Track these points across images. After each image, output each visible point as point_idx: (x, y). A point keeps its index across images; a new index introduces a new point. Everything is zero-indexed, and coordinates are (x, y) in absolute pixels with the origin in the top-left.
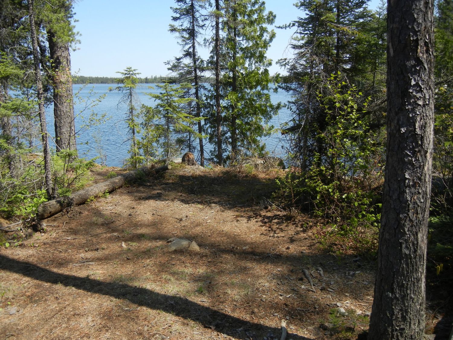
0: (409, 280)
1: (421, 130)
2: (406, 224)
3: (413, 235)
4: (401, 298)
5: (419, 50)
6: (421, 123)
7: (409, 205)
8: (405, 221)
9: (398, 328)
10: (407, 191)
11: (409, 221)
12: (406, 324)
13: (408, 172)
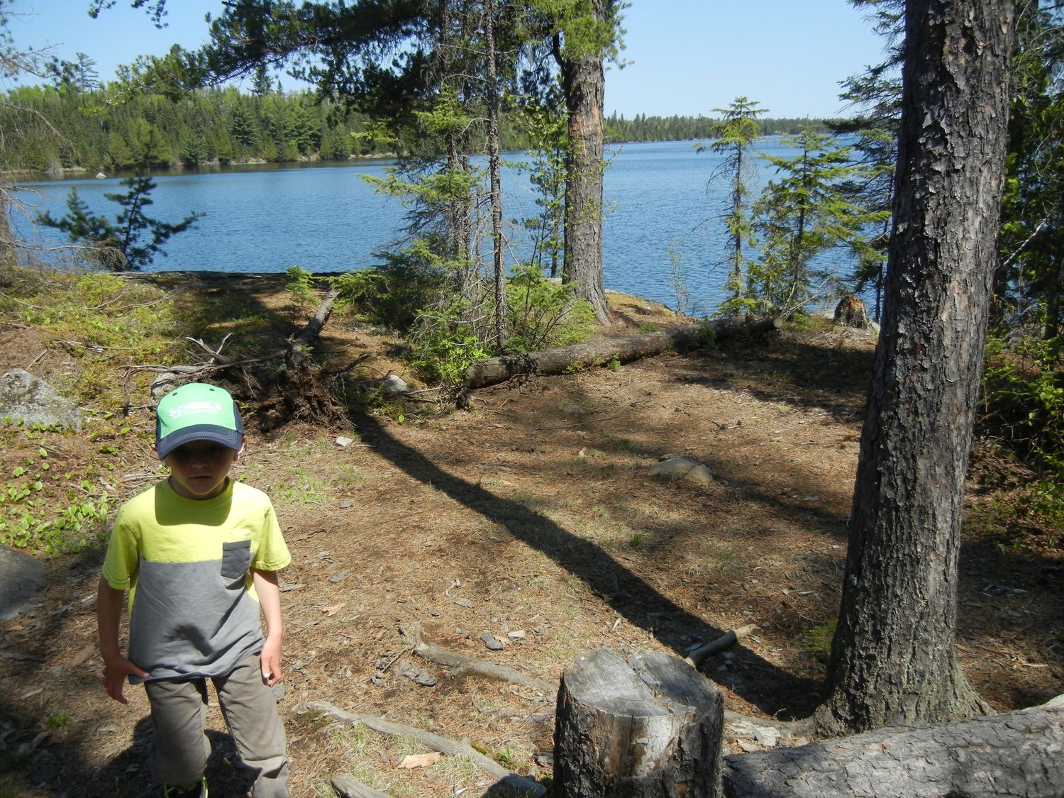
0: (892, 557)
1: (937, 228)
2: (891, 433)
3: (906, 459)
4: (875, 592)
5: (946, 49)
6: (939, 212)
7: (899, 392)
8: (890, 428)
9: (863, 653)
10: (899, 362)
11: (897, 427)
12: (881, 648)
13: (906, 320)
